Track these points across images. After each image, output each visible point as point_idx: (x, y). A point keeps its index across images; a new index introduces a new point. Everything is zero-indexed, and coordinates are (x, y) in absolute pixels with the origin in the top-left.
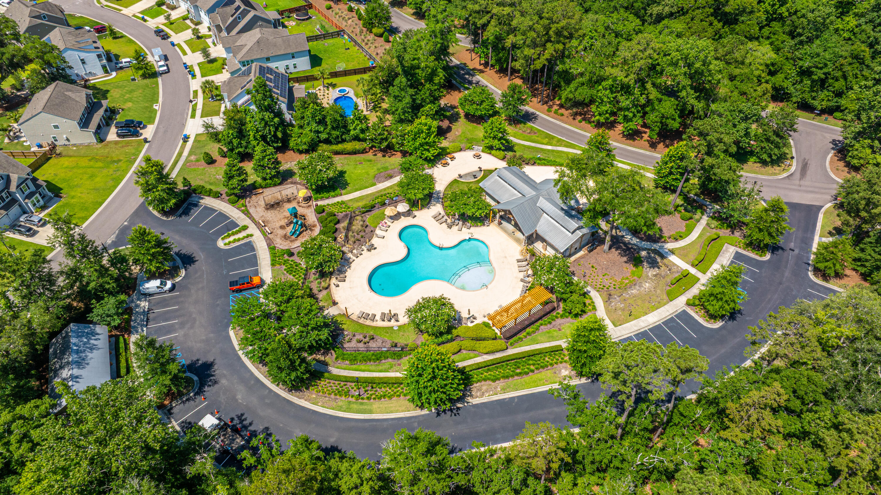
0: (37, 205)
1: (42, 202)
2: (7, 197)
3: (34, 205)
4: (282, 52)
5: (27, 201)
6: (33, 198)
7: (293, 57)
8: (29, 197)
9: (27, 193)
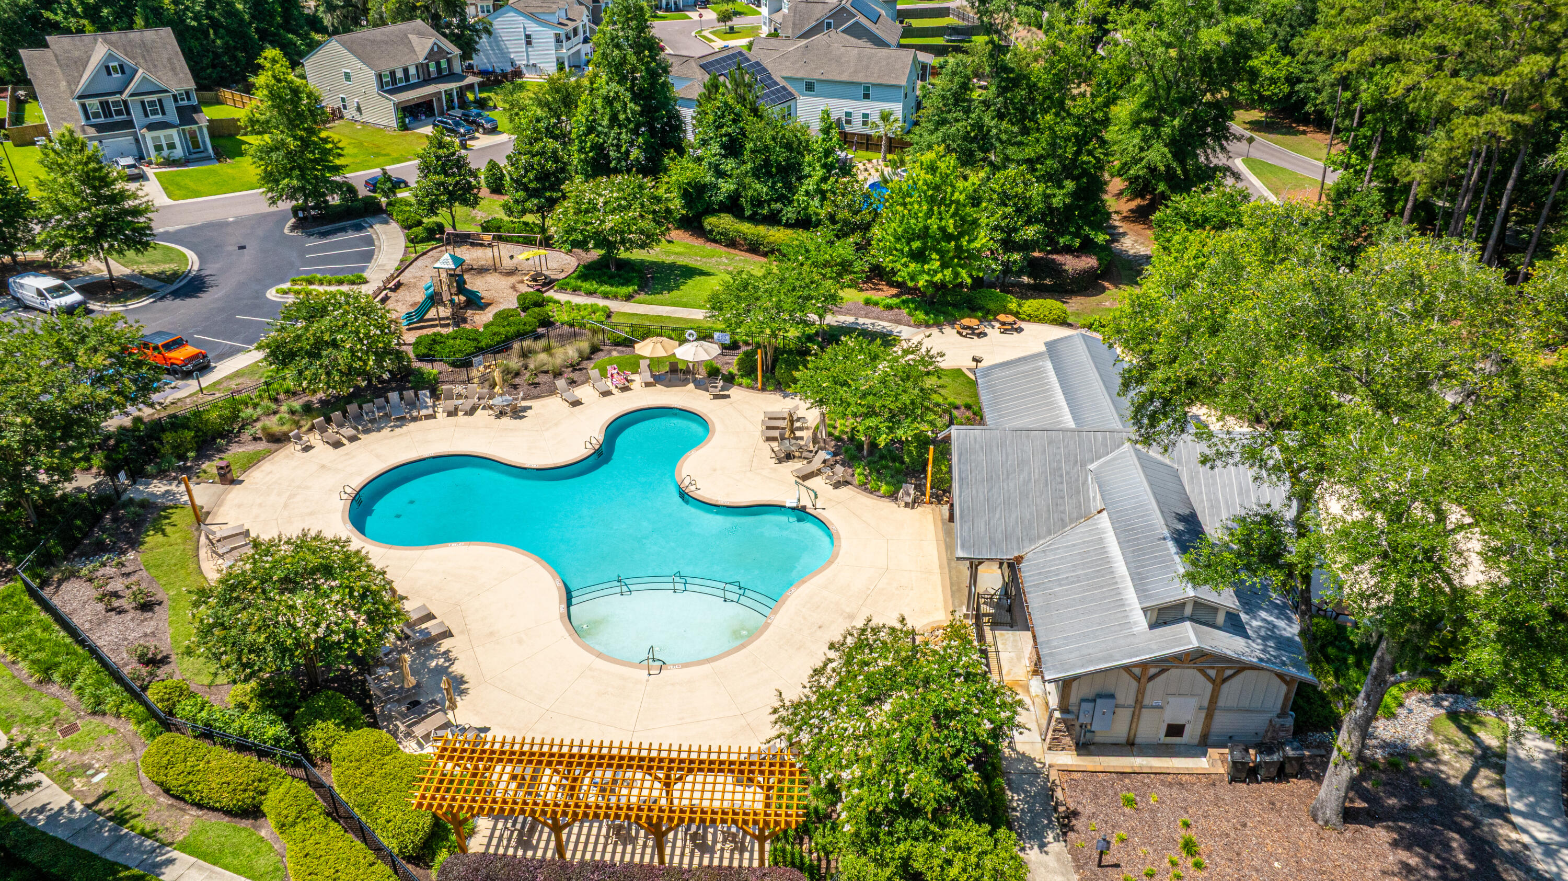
0: (166, 152)
1: (179, 152)
2: (119, 113)
3: (158, 148)
4: (845, 77)
5: (144, 131)
6: (161, 133)
7: (866, 96)
8: (151, 127)
9: (153, 118)
